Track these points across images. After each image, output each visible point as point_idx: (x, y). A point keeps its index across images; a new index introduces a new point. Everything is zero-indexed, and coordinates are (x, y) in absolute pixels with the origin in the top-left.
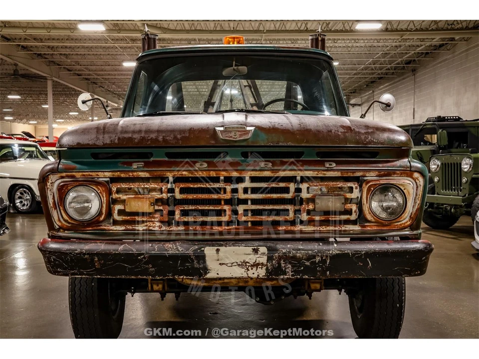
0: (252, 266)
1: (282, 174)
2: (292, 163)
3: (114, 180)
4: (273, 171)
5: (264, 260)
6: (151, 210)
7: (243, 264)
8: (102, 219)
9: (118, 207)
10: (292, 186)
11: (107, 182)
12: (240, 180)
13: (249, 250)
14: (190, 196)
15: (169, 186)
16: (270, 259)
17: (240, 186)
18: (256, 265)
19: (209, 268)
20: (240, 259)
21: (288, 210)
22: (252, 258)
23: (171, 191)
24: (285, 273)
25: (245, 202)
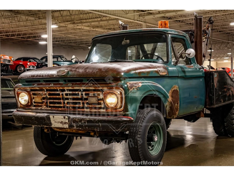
0: (64, 123)
1: (75, 88)
2: (78, 84)
3: (32, 90)
4: (72, 87)
5: (67, 121)
6: (41, 101)
7: (62, 122)
8: (29, 104)
9: (34, 100)
10: (80, 93)
11: (30, 91)
12: (64, 90)
13: (62, 117)
14: (51, 97)
15: (45, 93)
16: (69, 121)
17: (64, 93)
18: (65, 123)
19: (52, 123)
20: (61, 120)
21: (80, 103)
22: (64, 120)
23: (45, 94)
24: (74, 127)
25: (67, 99)
